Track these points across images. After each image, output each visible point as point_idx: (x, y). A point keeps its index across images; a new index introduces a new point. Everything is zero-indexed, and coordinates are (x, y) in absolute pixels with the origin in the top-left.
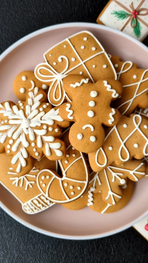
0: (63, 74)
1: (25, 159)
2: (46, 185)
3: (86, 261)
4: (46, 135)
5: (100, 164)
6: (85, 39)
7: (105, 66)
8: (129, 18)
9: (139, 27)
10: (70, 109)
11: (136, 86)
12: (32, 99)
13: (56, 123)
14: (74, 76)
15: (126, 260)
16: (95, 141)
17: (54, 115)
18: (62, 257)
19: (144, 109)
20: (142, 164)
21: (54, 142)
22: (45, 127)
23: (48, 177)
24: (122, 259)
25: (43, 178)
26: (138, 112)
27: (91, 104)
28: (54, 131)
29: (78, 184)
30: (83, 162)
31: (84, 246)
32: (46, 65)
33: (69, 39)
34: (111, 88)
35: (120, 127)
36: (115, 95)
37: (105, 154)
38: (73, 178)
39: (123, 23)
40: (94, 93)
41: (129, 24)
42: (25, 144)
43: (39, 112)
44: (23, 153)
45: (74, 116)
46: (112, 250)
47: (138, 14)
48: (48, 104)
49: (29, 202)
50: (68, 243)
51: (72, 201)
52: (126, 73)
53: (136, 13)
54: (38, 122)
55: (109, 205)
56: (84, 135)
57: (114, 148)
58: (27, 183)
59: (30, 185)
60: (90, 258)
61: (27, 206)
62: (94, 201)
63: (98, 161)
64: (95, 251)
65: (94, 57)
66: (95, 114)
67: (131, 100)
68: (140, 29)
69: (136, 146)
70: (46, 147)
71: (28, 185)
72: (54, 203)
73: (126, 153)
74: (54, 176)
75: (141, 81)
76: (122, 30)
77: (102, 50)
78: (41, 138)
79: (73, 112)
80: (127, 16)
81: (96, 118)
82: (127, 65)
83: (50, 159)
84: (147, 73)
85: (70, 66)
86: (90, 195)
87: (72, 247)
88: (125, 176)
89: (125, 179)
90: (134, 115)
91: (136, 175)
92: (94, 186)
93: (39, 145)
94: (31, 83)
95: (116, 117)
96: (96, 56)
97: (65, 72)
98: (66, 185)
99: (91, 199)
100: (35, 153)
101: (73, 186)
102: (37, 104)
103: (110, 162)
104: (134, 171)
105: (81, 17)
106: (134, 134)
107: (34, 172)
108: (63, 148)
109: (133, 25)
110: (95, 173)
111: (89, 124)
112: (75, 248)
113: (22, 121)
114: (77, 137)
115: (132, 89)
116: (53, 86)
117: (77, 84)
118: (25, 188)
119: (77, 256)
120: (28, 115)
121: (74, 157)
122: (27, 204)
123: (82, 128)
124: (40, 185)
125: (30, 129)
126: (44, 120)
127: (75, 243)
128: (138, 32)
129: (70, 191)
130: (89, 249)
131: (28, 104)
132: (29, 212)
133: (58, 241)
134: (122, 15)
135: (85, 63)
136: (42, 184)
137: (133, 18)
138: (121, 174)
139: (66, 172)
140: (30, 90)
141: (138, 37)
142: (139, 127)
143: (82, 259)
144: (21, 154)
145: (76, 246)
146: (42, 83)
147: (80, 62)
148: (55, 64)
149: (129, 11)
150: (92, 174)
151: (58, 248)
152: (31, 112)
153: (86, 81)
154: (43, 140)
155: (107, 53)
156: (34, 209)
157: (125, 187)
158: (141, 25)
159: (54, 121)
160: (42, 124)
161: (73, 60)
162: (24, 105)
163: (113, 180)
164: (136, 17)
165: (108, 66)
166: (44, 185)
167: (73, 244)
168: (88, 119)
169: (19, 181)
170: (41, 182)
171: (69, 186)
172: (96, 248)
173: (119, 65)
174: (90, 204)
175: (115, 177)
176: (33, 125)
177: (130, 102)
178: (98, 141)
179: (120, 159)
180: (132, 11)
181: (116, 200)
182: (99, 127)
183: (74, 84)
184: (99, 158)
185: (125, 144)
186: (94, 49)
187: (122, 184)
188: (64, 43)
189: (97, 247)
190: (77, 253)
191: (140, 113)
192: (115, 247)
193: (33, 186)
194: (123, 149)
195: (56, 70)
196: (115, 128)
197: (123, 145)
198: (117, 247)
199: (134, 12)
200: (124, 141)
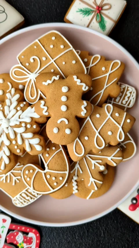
0: (36, 73)
1: (8, 157)
2: (30, 178)
3: (79, 245)
4: (25, 132)
5: (78, 154)
6: (53, 38)
7: (74, 62)
8: (93, 14)
9: (103, 22)
10: (44, 106)
11: (105, 77)
12: (10, 100)
13: (34, 120)
14: (45, 75)
15: (116, 240)
16: (71, 133)
17: (31, 113)
18: (56, 244)
19: (116, 98)
20: (119, 149)
21: (33, 138)
22: (23, 125)
23: (31, 171)
24: (112, 240)
25: (27, 172)
26: (111, 101)
27: (64, 99)
28: (32, 128)
29: (60, 175)
30: (63, 154)
31: (75, 231)
32: (20, 67)
33: (39, 40)
34: (81, 82)
35: (93, 118)
36: (85, 88)
37: (82, 144)
38: (54, 169)
39: (88, 19)
40: (65, 89)
41: (94, 20)
42: (7, 143)
43: (17, 111)
44: (5, 152)
45: (49, 112)
46: (101, 232)
47: (102, 9)
48: (24, 103)
49: (18, 196)
50: (61, 230)
51: (56, 191)
52: (95, 66)
53: (100, 9)
54: (17, 120)
55: (93, 191)
56: (59, 128)
57: (90, 137)
58: (14, 178)
59: (17, 180)
60: (82, 242)
61: (17, 200)
62: (79, 189)
63: (76, 152)
64: (86, 235)
65: (63, 55)
66: (68, 108)
67: (102, 91)
68: (105, 23)
69: (110, 133)
70: (26, 143)
71: (15, 180)
72: (41, 195)
73: (102, 141)
74: (37, 169)
75: (110, 72)
76: (88, 27)
77: (70, 47)
78: (21, 136)
79: (48, 108)
80: (92, 12)
81: (69, 111)
82: (96, 58)
83: (31, 154)
84: (114, 64)
85: (42, 65)
86: (74, 184)
87: (64, 234)
88: (104, 163)
89: (104, 165)
90: (105, 105)
91: (114, 161)
92: (76, 175)
93: (20, 142)
94: (8, 85)
95: (88, 108)
96: (64, 54)
97: (37, 71)
98: (48, 176)
99: (76, 187)
100: (16, 150)
101: (55, 177)
102: (15, 104)
103: (88, 150)
104: (112, 157)
105: (49, 18)
106: (107, 123)
107: (19, 168)
108: (42, 142)
109: (98, 20)
110: (76, 163)
111: (63, 117)
112: (67, 234)
113: (2, 122)
114: (53, 131)
115: (102, 80)
116: (28, 85)
117: (49, 82)
118: (12, 184)
119: (70, 241)
120: (7, 115)
121: (54, 150)
122: (17, 198)
123: (57, 122)
124: (25, 179)
125: (10, 128)
126: (22, 118)
127: (66, 230)
128: (103, 26)
129: (53, 182)
130: (80, 233)
131: (6, 105)
132: (19, 205)
133: (50, 229)
134: (86, 12)
135: (56, 61)
136: (27, 178)
137: (97, 13)
138: (100, 161)
139: (48, 165)
140: (8, 91)
141: (104, 31)
142: (111, 115)
143: (75, 243)
144: (3, 153)
145: (68, 232)
146: (18, 84)
147: (51, 60)
148: (27, 64)
149: (93, 7)
150: (72, 164)
151: (51, 235)
152: (10, 112)
153: (57, 78)
154: (23, 137)
155: (75, 50)
156: (23, 202)
157: (106, 172)
158: (106, 19)
159: (32, 118)
160: (20, 122)
161: (44, 59)
162: (3, 106)
163: (93, 168)
164: (100, 12)
165: (77, 61)
166: (28, 179)
167: (65, 231)
168: (62, 113)
169: (6, 177)
170: (26, 176)
171: (51, 177)
172: (86, 232)
173: (88, 60)
174: (75, 191)
175: (94, 164)
176: (12, 124)
177: (102, 93)
178: (73, 133)
179: (96, 147)
180: (95, 7)
181: (97, 186)
182: (73, 120)
183: (46, 82)
184: (77, 149)
185: (99, 133)
186: (62, 47)
187: (102, 170)
188: (35, 44)
189: (88, 231)
190: (69, 238)
191: (112, 102)
192: (104, 229)
193: (20, 181)
194: (98, 138)
195: (29, 70)
196: (88, 118)
197: (97, 134)
198: (106, 229)
199: (98, 8)
200: (99, 130)
